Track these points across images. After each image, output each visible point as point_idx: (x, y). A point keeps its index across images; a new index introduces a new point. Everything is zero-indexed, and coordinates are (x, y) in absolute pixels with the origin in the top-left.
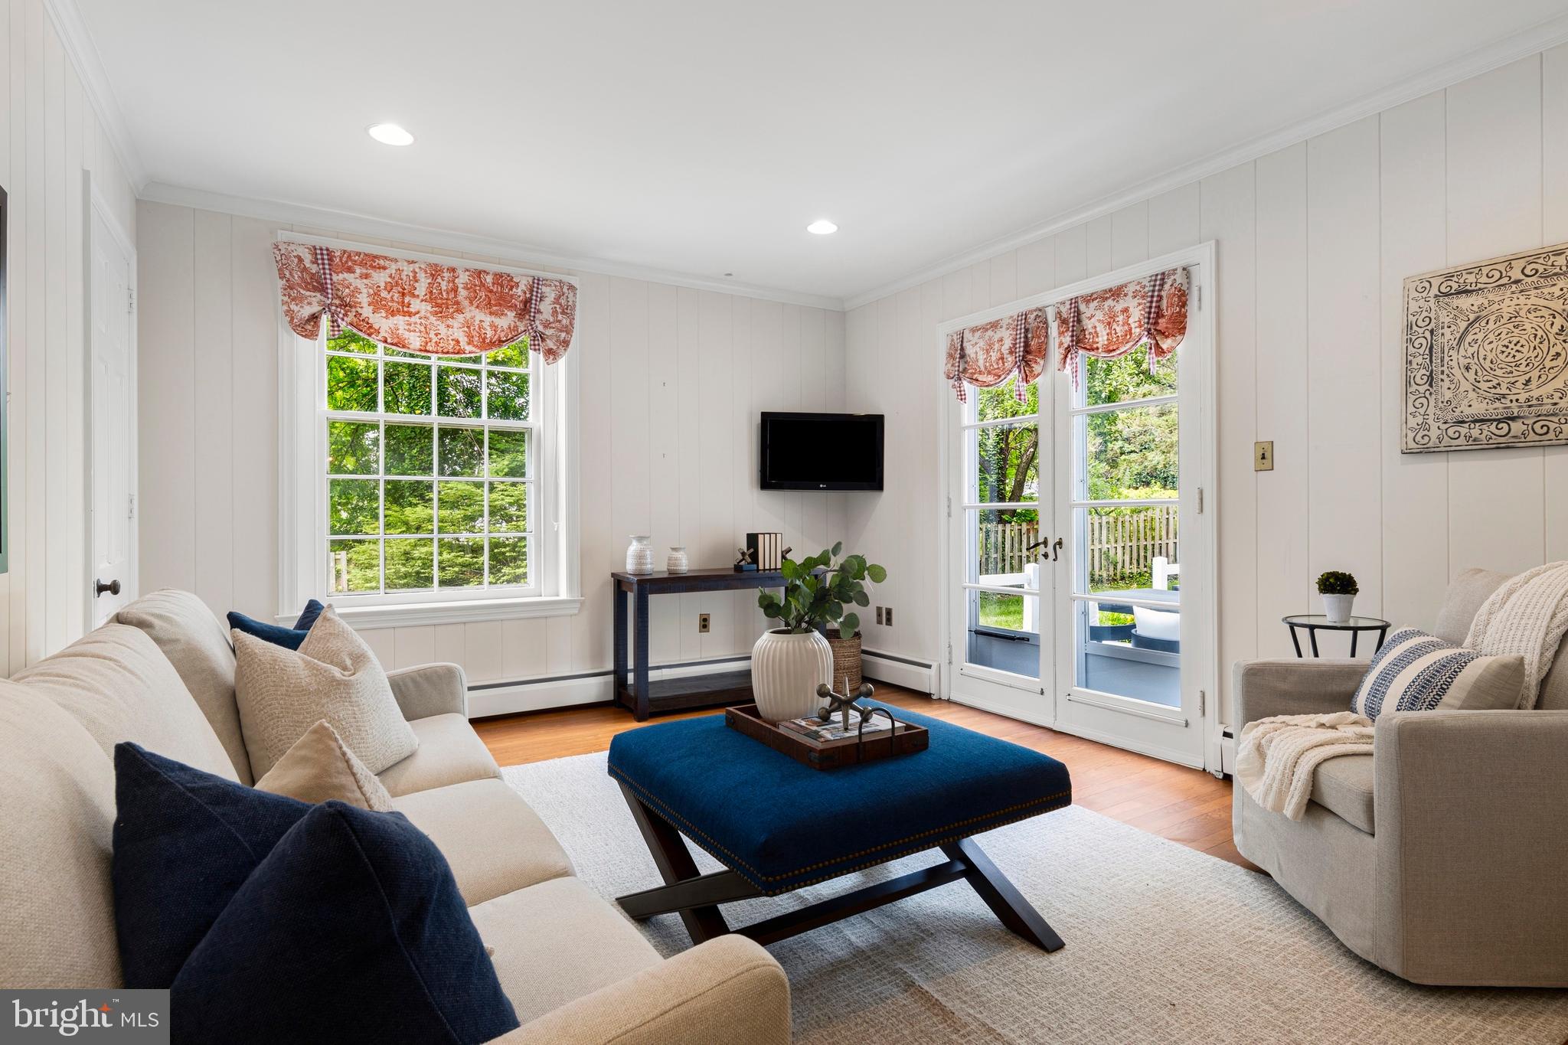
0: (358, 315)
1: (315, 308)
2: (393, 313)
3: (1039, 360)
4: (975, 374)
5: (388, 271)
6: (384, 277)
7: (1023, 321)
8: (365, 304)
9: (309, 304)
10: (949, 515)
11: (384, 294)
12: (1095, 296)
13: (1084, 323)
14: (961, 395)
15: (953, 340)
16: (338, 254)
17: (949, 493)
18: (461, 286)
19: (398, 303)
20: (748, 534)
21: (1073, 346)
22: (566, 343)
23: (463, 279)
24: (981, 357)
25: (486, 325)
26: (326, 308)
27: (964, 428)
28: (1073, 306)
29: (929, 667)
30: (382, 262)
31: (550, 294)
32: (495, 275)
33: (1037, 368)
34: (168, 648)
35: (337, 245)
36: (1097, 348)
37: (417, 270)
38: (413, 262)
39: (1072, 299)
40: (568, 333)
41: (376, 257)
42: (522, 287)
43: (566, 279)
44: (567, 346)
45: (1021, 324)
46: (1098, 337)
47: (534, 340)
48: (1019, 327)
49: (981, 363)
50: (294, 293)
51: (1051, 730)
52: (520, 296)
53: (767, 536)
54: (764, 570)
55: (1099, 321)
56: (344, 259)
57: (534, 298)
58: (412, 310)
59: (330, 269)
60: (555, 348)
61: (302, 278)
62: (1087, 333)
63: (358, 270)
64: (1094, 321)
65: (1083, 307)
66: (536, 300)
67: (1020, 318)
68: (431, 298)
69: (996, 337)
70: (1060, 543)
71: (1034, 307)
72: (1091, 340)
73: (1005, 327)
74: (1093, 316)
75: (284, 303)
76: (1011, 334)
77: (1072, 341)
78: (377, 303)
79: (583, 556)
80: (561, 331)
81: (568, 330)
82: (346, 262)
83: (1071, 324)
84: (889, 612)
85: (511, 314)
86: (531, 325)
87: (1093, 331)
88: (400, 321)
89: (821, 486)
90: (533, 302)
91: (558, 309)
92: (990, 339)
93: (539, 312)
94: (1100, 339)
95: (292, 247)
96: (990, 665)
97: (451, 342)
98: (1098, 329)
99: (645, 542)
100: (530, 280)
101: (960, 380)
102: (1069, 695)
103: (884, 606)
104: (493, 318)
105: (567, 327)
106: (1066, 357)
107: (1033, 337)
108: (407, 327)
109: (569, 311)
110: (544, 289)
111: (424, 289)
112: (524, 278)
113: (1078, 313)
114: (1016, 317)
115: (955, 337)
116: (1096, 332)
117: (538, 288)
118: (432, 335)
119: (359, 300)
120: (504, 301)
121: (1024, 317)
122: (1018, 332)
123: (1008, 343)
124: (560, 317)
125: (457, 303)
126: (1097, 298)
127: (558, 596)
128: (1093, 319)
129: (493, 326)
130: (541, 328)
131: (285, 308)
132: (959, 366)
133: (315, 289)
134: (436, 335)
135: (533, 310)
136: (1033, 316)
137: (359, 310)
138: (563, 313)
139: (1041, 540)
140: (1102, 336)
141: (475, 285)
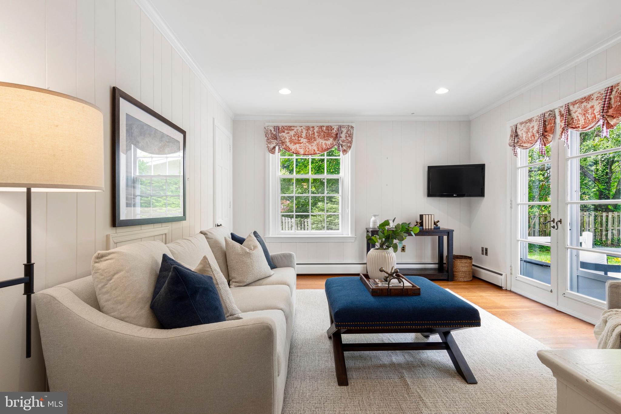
0: (286, 145)
1: (274, 145)
2: (295, 144)
3: (550, 135)
4: (522, 143)
5: (294, 131)
6: (293, 132)
7: (543, 117)
8: (288, 142)
9: (273, 144)
10: (511, 207)
11: (293, 138)
12: (577, 101)
13: (572, 115)
14: (515, 153)
15: (512, 129)
16: (280, 127)
17: (511, 198)
18: (316, 132)
19: (297, 140)
20: (420, 215)
21: (565, 127)
22: (350, 147)
23: (316, 129)
24: (524, 135)
25: (323, 144)
26: (277, 144)
27: (518, 168)
28: (566, 107)
29: (501, 275)
30: (292, 128)
31: (344, 130)
32: (326, 127)
33: (550, 139)
34: (209, 240)
35: (280, 125)
36: (579, 127)
37: (303, 129)
38: (302, 126)
39: (566, 104)
40: (350, 144)
41: (291, 127)
42: (335, 129)
43: (350, 124)
44: (350, 148)
45: (542, 119)
46: (579, 121)
47: (339, 147)
48: (541, 120)
49: (524, 138)
50: (269, 141)
51: (555, 309)
52: (334, 133)
53: (427, 216)
54: (426, 229)
55: (579, 113)
56: (282, 129)
57: (339, 133)
58: (301, 142)
59: (278, 132)
60: (346, 149)
61: (271, 136)
62: (574, 120)
63: (286, 131)
64: (577, 113)
65: (571, 108)
66: (340, 133)
67: (541, 116)
68: (307, 137)
69: (531, 126)
70: (560, 221)
71: (548, 110)
72: (576, 123)
73: (535, 120)
74: (576, 111)
75: (267, 144)
76: (537, 124)
77: (565, 125)
78: (291, 141)
79: (356, 222)
80: (348, 143)
81: (351, 142)
82: (283, 129)
83: (565, 117)
84: (486, 250)
85: (331, 139)
86: (337, 142)
87: (576, 118)
88: (297, 146)
89: (454, 195)
90: (339, 134)
91: (347, 135)
92: (528, 127)
93: (341, 137)
94: (581, 122)
95: (269, 127)
96: (532, 278)
97: (313, 151)
98: (579, 117)
99: (377, 217)
100: (338, 127)
101: (515, 147)
102: (564, 294)
103: (485, 247)
104: (325, 141)
105: (350, 141)
106: (562, 132)
107: (548, 124)
108: (299, 147)
109: (351, 136)
110: (343, 129)
111: (304, 135)
112: (336, 126)
113: (569, 111)
114: (540, 116)
115: (513, 128)
116: (578, 119)
117: (340, 129)
118: (307, 149)
119: (286, 141)
120: (329, 135)
121: (543, 115)
122: (540, 122)
123: (536, 128)
124: (348, 138)
125: (314, 138)
126: (578, 102)
127: (349, 235)
128: (576, 113)
129: (326, 144)
130: (341, 143)
131: (267, 146)
132: (514, 141)
133: (275, 139)
134: (308, 149)
135: (338, 137)
136: (547, 115)
137: (286, 144)
138: (349, 136)
139: (552, 219)
140: (582, 120)
141: (320, 131)
